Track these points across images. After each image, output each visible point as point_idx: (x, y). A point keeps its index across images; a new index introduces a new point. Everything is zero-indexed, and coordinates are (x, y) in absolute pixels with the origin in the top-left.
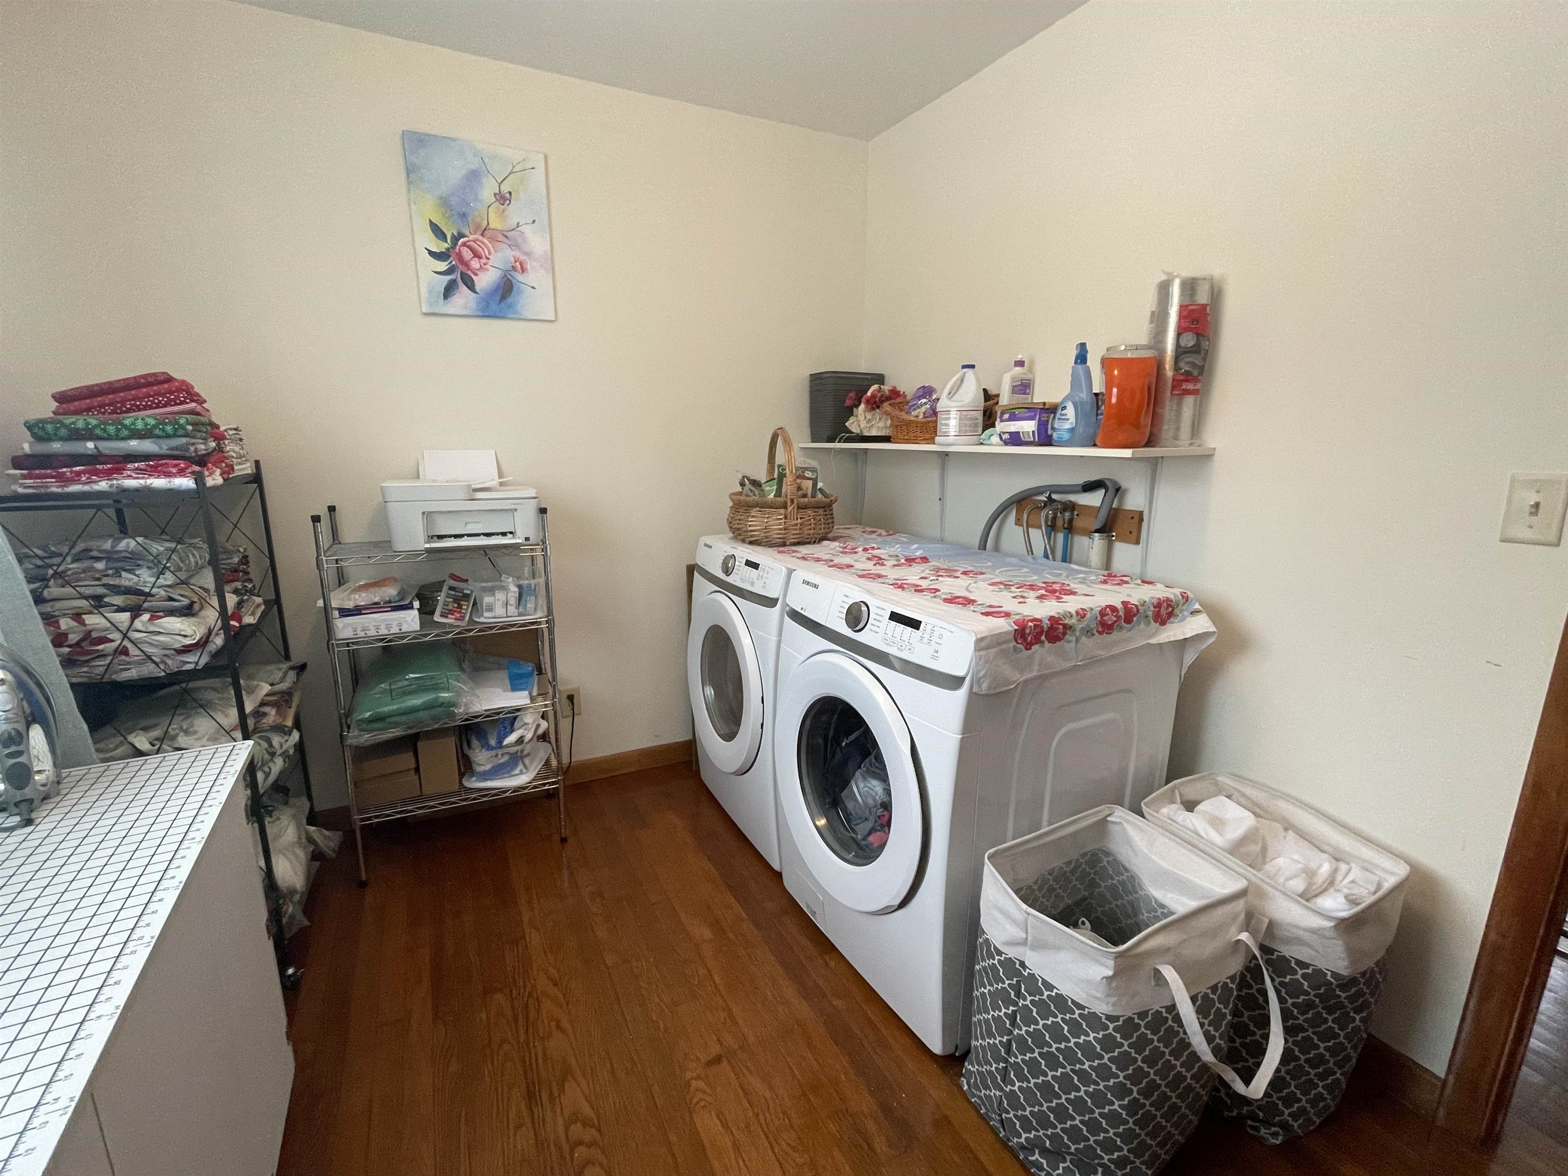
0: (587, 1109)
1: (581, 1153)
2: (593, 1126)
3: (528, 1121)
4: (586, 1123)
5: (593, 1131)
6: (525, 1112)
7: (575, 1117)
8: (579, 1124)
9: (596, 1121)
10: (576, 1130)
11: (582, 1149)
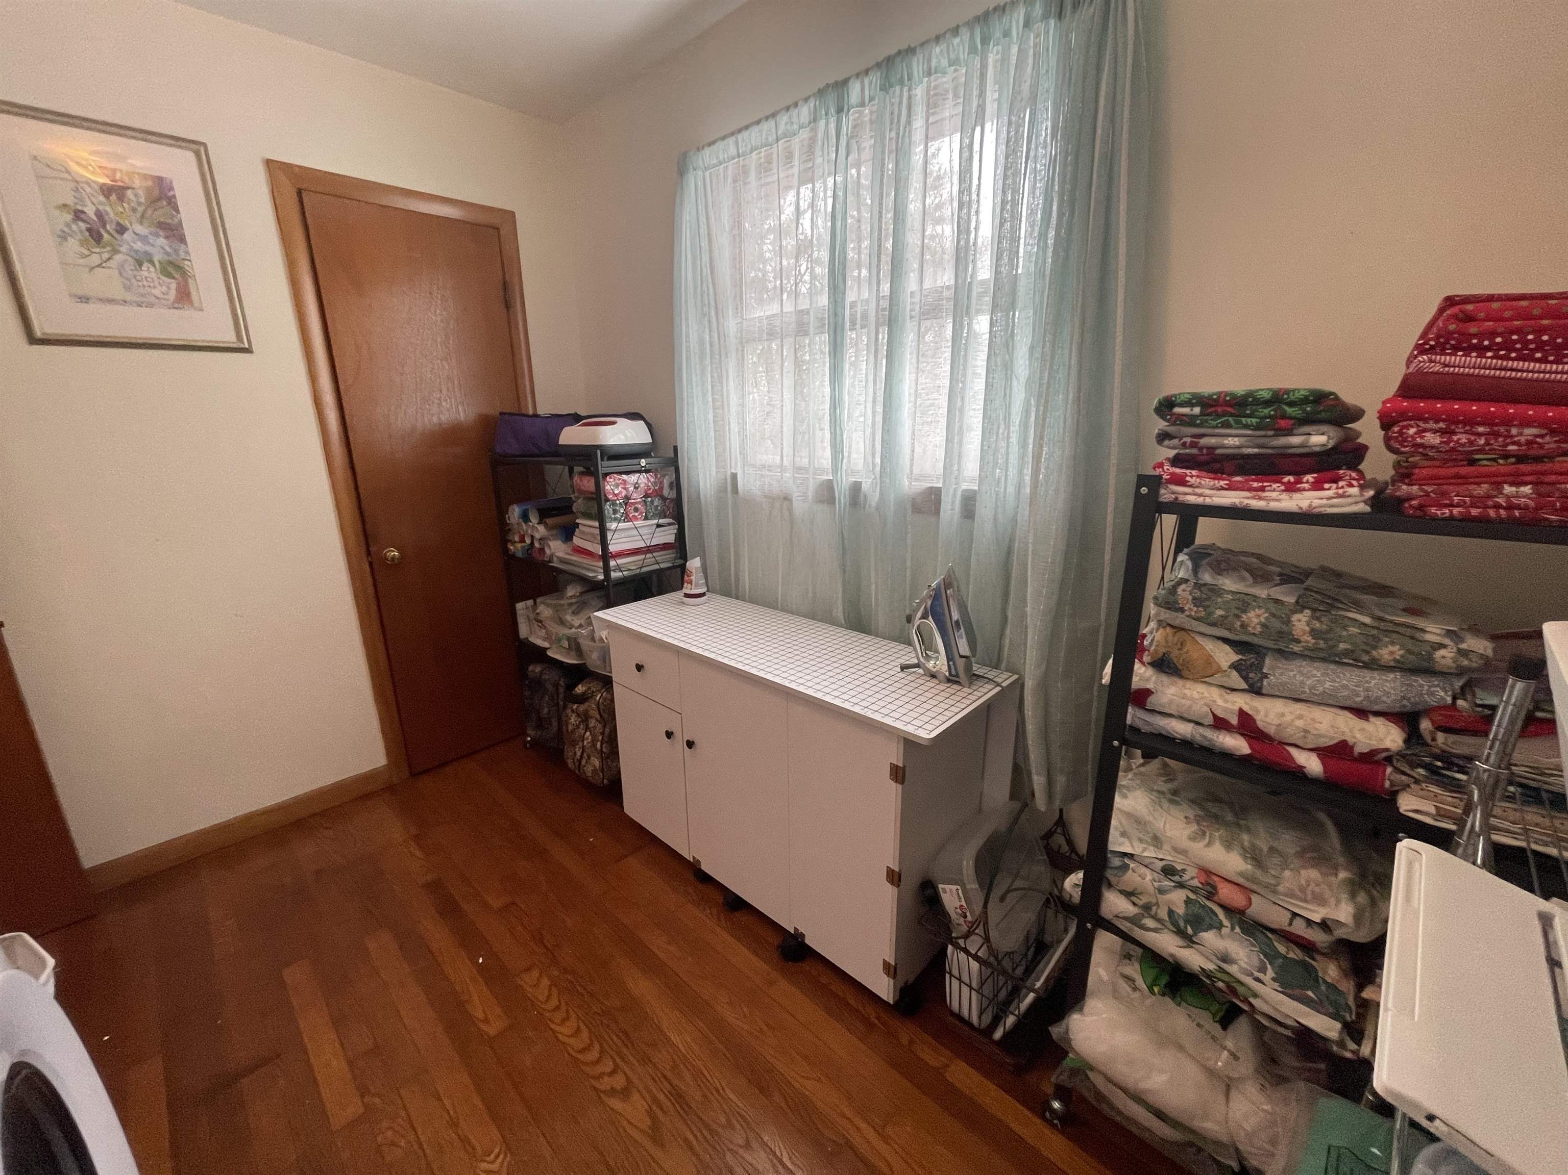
0: (616, 1104)
1: (608, 1066)
2: (604, 1092)
3: (668, 1074)
4: (613, 1092)
5: (603, 1088)
6: (676, 1081)
7: (625, 1093)
8: (618, 1088)
9: (602, 1095)
10: (619, 1081)
11: (608, 1070)
